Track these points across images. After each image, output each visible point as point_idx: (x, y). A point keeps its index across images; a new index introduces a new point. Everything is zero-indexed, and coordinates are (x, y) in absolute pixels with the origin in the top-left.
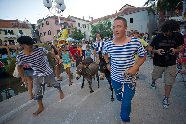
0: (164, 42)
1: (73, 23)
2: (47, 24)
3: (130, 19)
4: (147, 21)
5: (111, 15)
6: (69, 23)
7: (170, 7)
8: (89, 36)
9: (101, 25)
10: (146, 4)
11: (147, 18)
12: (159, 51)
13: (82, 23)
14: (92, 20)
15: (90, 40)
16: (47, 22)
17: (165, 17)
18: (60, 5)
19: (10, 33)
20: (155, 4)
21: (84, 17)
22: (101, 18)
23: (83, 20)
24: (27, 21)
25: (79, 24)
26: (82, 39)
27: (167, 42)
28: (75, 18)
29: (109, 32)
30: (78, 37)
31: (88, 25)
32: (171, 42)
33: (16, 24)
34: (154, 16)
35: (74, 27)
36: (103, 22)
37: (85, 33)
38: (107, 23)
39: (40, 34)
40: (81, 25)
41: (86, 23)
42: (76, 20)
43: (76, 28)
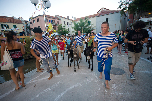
0: (135, 36)
1: (59, 21)
2: (38, 20)
3: (106, 19)
4: (120, 21)
5: (91, 16)
6: (56, 21)
7: (139, 10)
8: (72, 32)
9: (82, 23)
10: (119, 7)
11: (120, 19)
12: (132, 42)
13: (66, 21)
14: (75, 19)
15: (73, 35)
16: (37, 19)
17: (135, 18)
18: (46, 2)
19: (6, 28)
20: (127, 7)
21: (68, 17)
22: (82, 18)
23: (68, 19)
24: (21, 18)
25: (64, 22)
26: (66, 34)
27: (138, 36)
28: (61, 17)
29: (88, 29)
30: (63, 32)
31: (71, 23)
32: (140, 36)
33: (11, 20)
34: (125, 17)
35: (60, 24)
36: (84, 21)
37: (68, 29)
38: (87, 22)
39: (32, 29)
40: (66, 23)
41: (70, 22)
42: (62, 19)
43: (62, 25)
